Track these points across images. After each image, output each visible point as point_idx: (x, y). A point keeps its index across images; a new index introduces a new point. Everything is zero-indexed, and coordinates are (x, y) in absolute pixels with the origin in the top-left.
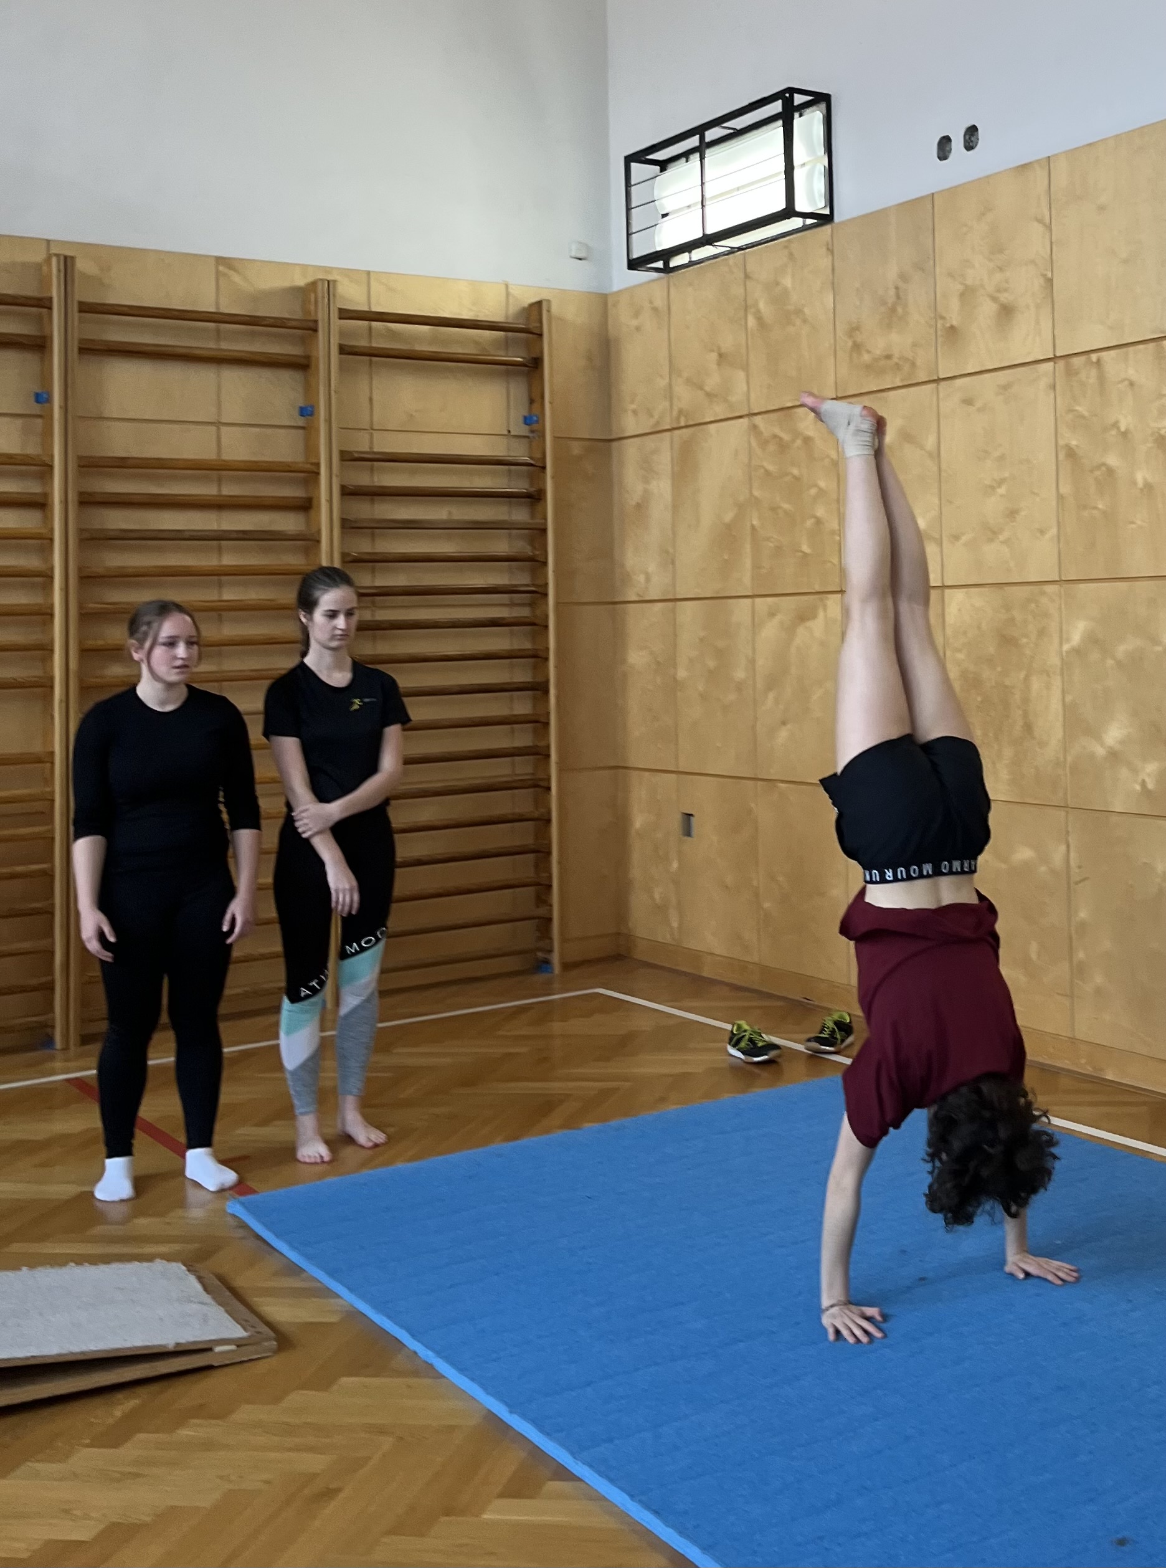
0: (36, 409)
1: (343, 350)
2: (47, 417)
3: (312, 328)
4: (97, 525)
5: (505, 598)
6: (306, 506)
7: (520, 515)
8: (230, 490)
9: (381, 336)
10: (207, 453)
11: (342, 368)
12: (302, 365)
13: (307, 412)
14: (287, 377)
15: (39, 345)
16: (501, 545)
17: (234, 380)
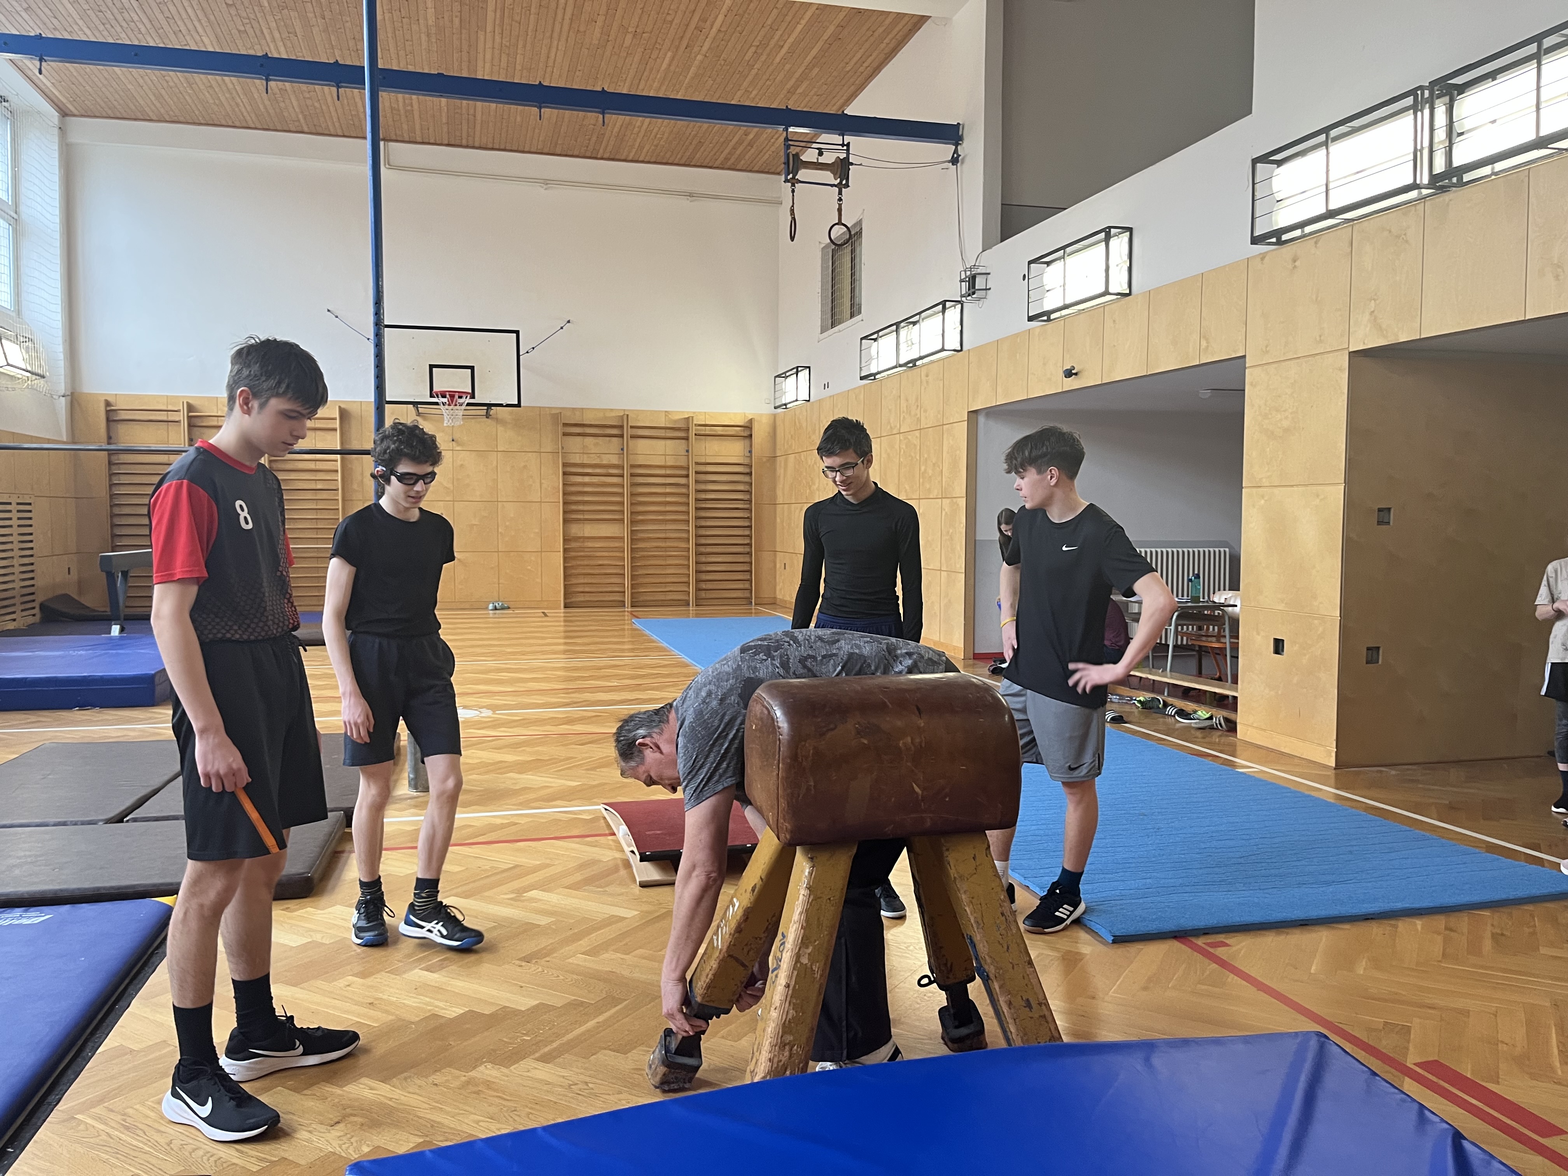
0: (621, 452)
1: (696, 435)
2: (623, 454)
3: (688, 430)
4: (635, 481)
5: (742, 502)
6: (687, 476)
7: (746, 479)
8: (669, 472)
9: (708, 430)
10: (663, 464)
11: (696, 439)
12: (687, 439)
13: (688, 451)
14: (683, 441)
15: (622, 436)
16: (741, 487)
17: (669, 442)
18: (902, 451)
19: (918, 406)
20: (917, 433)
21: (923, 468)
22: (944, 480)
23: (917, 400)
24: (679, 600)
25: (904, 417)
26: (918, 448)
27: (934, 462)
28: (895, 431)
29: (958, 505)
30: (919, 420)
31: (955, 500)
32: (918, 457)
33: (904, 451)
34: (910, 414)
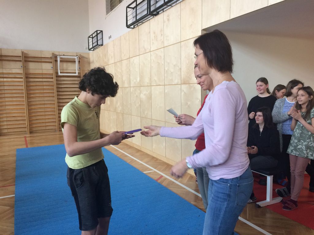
6: (53, 78)
8: (44, 76)
11: (55, 62)
14: (50, 63)
17: (43, 64)
18: (152, 61)
19: (162, 35)
20: (162, 49)
21: (166, 69)
22: (182, 73)
23: (161, 31)
24: (52, 129)
25: (153, 43)
26: (163, 57)
27: (174, 64)
28: (148, 51)
29: (194, 88)
30: (163, 42)
31: (191, 85)
32: (163, 63)
33: (153, 60)
34: (157, 40)
